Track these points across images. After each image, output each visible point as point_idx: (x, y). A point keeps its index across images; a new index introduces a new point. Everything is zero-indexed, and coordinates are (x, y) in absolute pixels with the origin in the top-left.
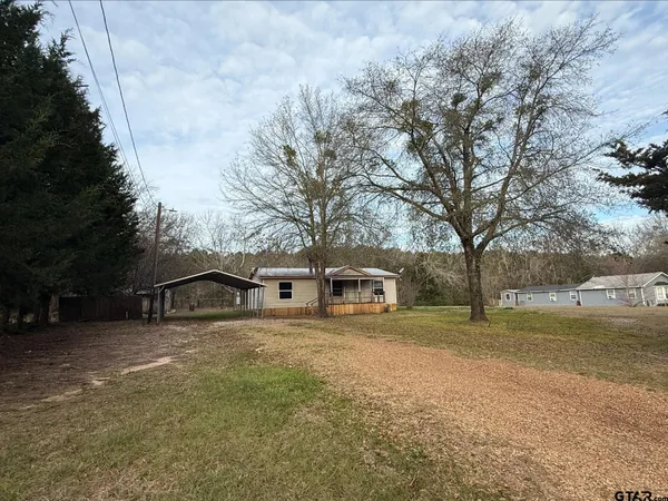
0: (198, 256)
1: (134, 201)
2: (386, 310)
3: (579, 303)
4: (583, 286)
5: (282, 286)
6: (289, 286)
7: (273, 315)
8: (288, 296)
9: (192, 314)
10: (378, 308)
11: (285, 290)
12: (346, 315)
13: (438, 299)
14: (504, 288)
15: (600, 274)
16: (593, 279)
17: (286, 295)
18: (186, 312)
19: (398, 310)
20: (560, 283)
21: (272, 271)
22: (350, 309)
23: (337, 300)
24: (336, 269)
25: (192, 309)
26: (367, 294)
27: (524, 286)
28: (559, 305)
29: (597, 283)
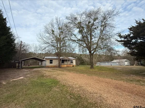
0: (31, 53)
1: (15, 40)
2: (73, 66)
3: (111, 65)
4: (112, 62)
5: (50, 61)
6: (52, 61)
7: (48, 67)
8: (52, 63)
9: (29, 67)
10: (71, 66)
11: (51, 62)
12: (65, 67)
13: (84, 64)
14: (97, 62)
15: (115, 59)
16: (114, 60)
17: (51, 63)
18: (27, 66)
19: (76, 66)
20: (108, 61)
21: (48, 57)
22: (65, 66)
23: (63, 64)
24: (63, 57)
25: (29, 66)
26: (69, 63)
27: (101, 61)
28: (107, 65)
29: (115, 61)
